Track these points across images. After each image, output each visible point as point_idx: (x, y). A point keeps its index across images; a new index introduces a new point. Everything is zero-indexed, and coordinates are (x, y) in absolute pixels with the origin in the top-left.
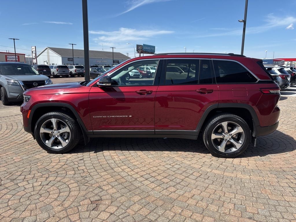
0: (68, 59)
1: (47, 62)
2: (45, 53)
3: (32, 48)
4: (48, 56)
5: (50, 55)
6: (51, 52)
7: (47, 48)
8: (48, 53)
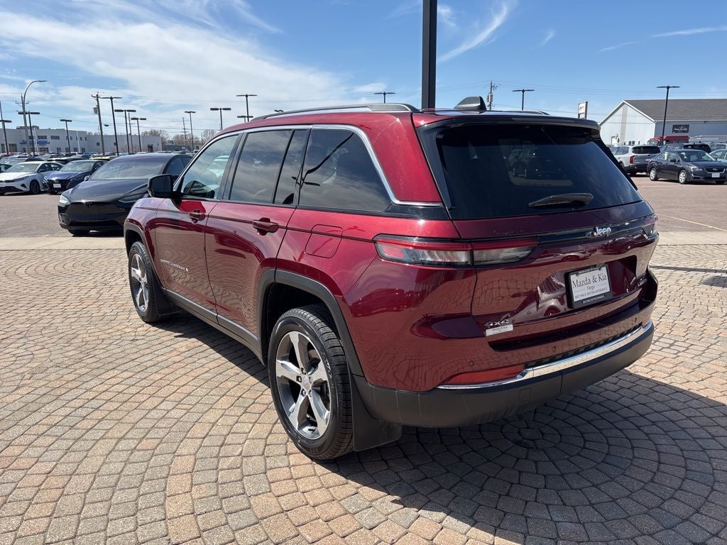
0: (675, 126)
1: (619, 137)
2: (617, 118)
3: (580, 106)
4: (624, 123)
5: (629, 119)
6: (631, 111)
7: (624, 103)
8: (624, 115)
